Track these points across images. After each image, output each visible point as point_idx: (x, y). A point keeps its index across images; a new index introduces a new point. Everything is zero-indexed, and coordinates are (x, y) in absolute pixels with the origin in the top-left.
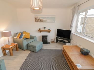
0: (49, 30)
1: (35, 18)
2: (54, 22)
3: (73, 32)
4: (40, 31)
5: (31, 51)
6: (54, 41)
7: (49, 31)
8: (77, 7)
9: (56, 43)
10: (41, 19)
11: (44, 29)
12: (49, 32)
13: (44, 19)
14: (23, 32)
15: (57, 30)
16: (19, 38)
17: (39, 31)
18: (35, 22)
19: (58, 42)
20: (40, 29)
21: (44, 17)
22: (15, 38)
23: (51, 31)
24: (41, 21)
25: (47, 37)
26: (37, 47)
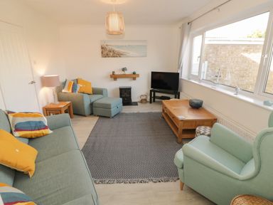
0: (134, 73)
1: (102, 48)
2: (146, 56)
3: (184, 76)
4: (114, 77)
5: (100, 116)
6: (146, 100)
7: (134, 76)
8: (187, 26)
9: (151, 102)
10: (116, 49)
11: (123, 73)
12: (134, 79)
13: (121, 50)
14: (77, 80)
15: (152, 73)
16: (72, 92)
17: (111, 77)
18: (103, 57)
19: (154, 101)
20: (113, 72)
21: (122, 46)
22: (63, 91)
23: (138, 75)
24: (117, 55)
25: (130, 89)
26: (112, 106)
